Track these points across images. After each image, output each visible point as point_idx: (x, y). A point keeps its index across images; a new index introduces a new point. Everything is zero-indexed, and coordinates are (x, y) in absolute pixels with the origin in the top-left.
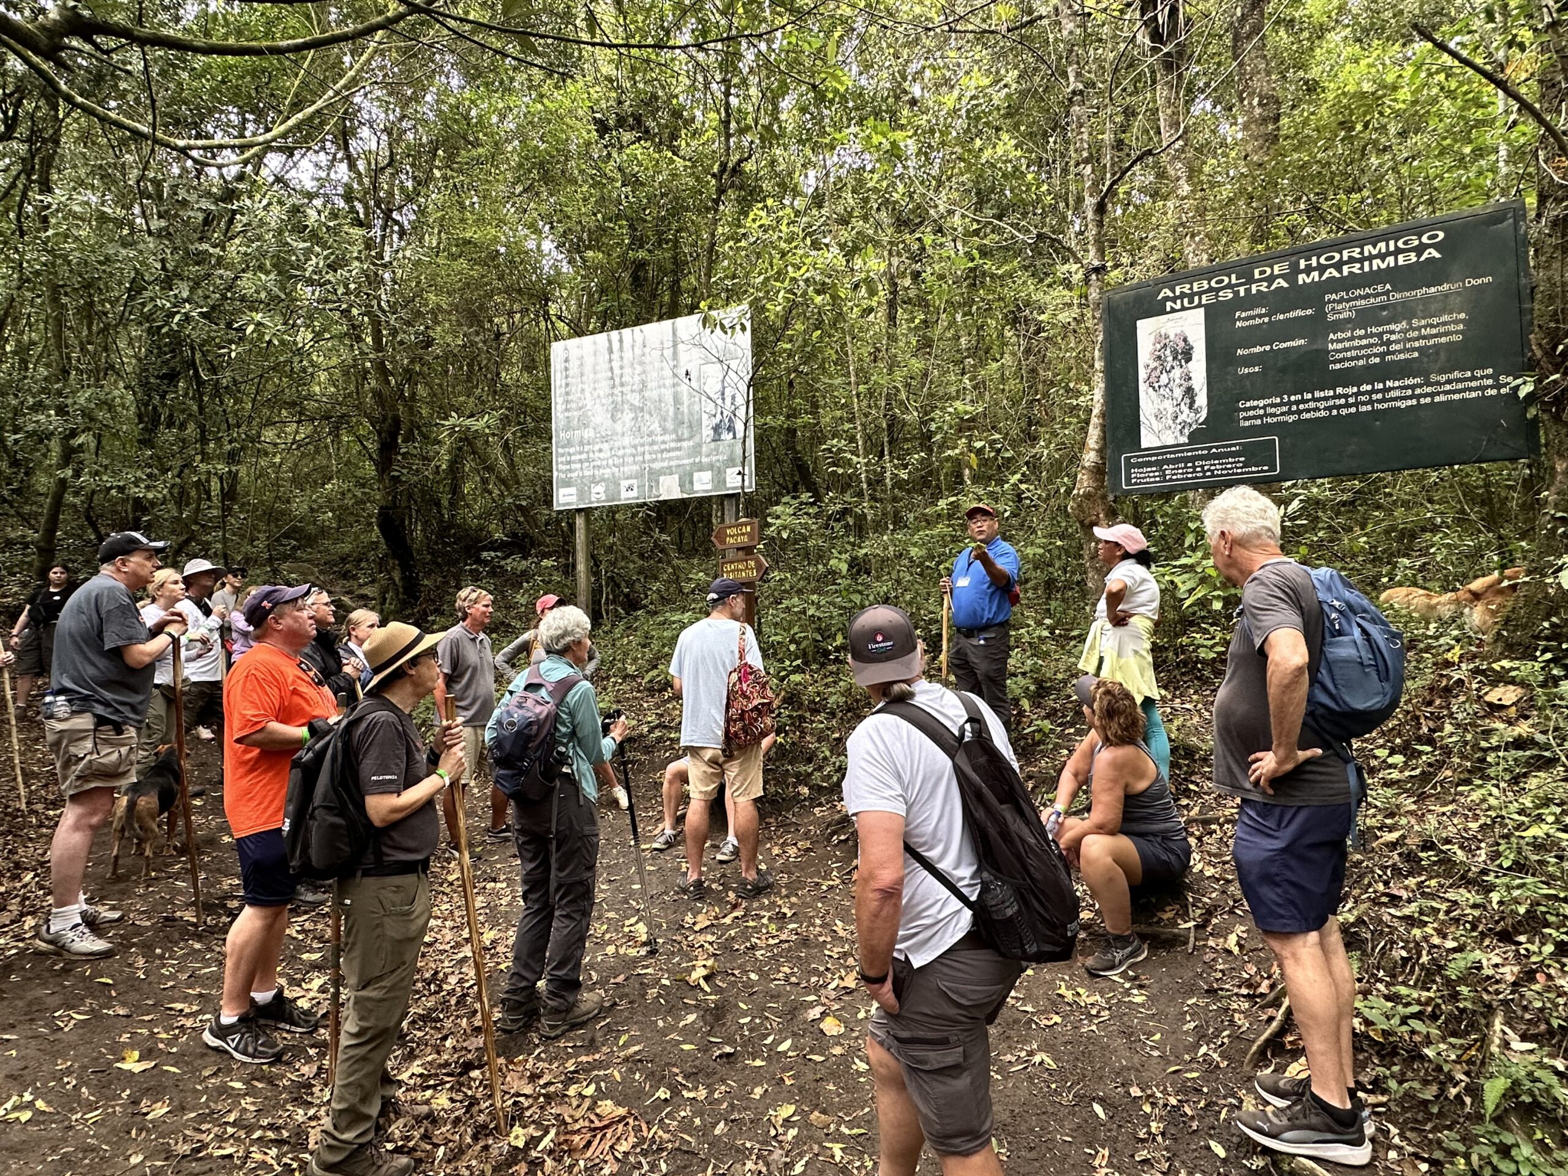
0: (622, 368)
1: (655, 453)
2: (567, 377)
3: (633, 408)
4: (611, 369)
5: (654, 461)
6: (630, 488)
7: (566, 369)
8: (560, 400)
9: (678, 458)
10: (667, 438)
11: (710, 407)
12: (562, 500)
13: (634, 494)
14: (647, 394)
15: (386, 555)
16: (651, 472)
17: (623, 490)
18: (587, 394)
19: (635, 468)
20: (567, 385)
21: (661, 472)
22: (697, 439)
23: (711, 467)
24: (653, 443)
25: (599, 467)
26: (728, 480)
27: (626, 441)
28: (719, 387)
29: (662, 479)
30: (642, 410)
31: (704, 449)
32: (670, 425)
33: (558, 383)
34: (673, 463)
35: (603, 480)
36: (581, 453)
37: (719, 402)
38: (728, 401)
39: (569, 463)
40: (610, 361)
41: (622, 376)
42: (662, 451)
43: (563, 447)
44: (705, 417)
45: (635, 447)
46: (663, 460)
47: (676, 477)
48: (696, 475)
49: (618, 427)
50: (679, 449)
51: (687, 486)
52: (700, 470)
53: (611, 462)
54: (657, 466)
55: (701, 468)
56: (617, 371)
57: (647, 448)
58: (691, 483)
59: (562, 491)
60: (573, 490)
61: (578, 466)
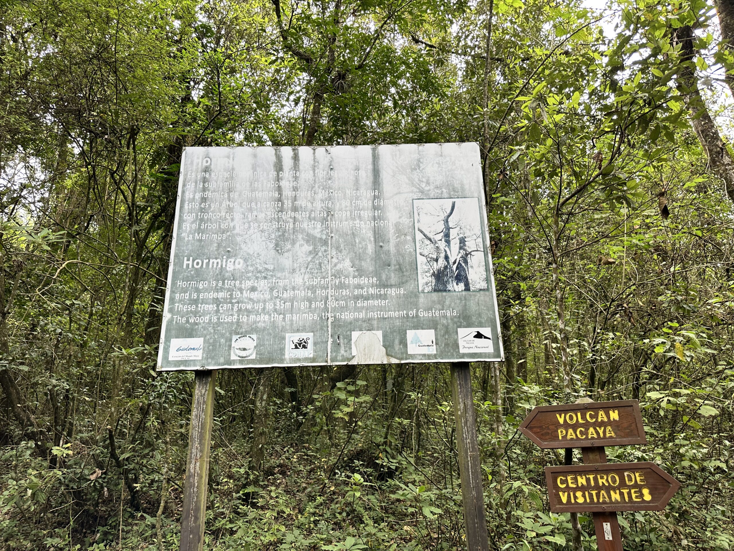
0: (295, 189)
1: (346, 299)
2: (204, 190)
3: (310, 239)
4: (279, 189)
5: (342, 309)
6: (302, 345)
7: (205, 180)
8: (189, 218)
9: (381, 309)
10: (364, 281)
11: (429, 249)
12: (174, 356)
13: (308, 353)
14: (333, 225)
16: (337, 324)
17: (289, 346)
18: (238, 216)
19: (311, 317)
20: (204, 200)
21: (353, 325)
22: (410, 286)
23: (433, 324)
24: (341, 286)
25: (249, 312)
26: (461, 343)
27: (298, 280)
28: (441, 226)
29: (355, 335)
30: (325, 243)
31: (422, 300)
32: (368, 265)
33: (188, 195)
34: (375, 315)
35: (253, 329)
36: (217, 290)
37: (442, 245)
38: (455, 245)
39: (195, 302)
40: (278, 179)
41: (295, 199)
42: (357, 298)
43: (186, 279)
44: (421, 260)
45: (313, 289)
46: (357, 309)
47: (379, 334)
48: (411, 334)
49: (286, 261)
50: (384, 297)
51: (397, 347)
52: (416, 327)
53: (269, 306)
54: (347, 316)
55: (418, 325)
56: (287, 193)
57: (331, 292)
58: (404, 343)
59: (175, 343)
60: (197, 342)
61: (212, 307)
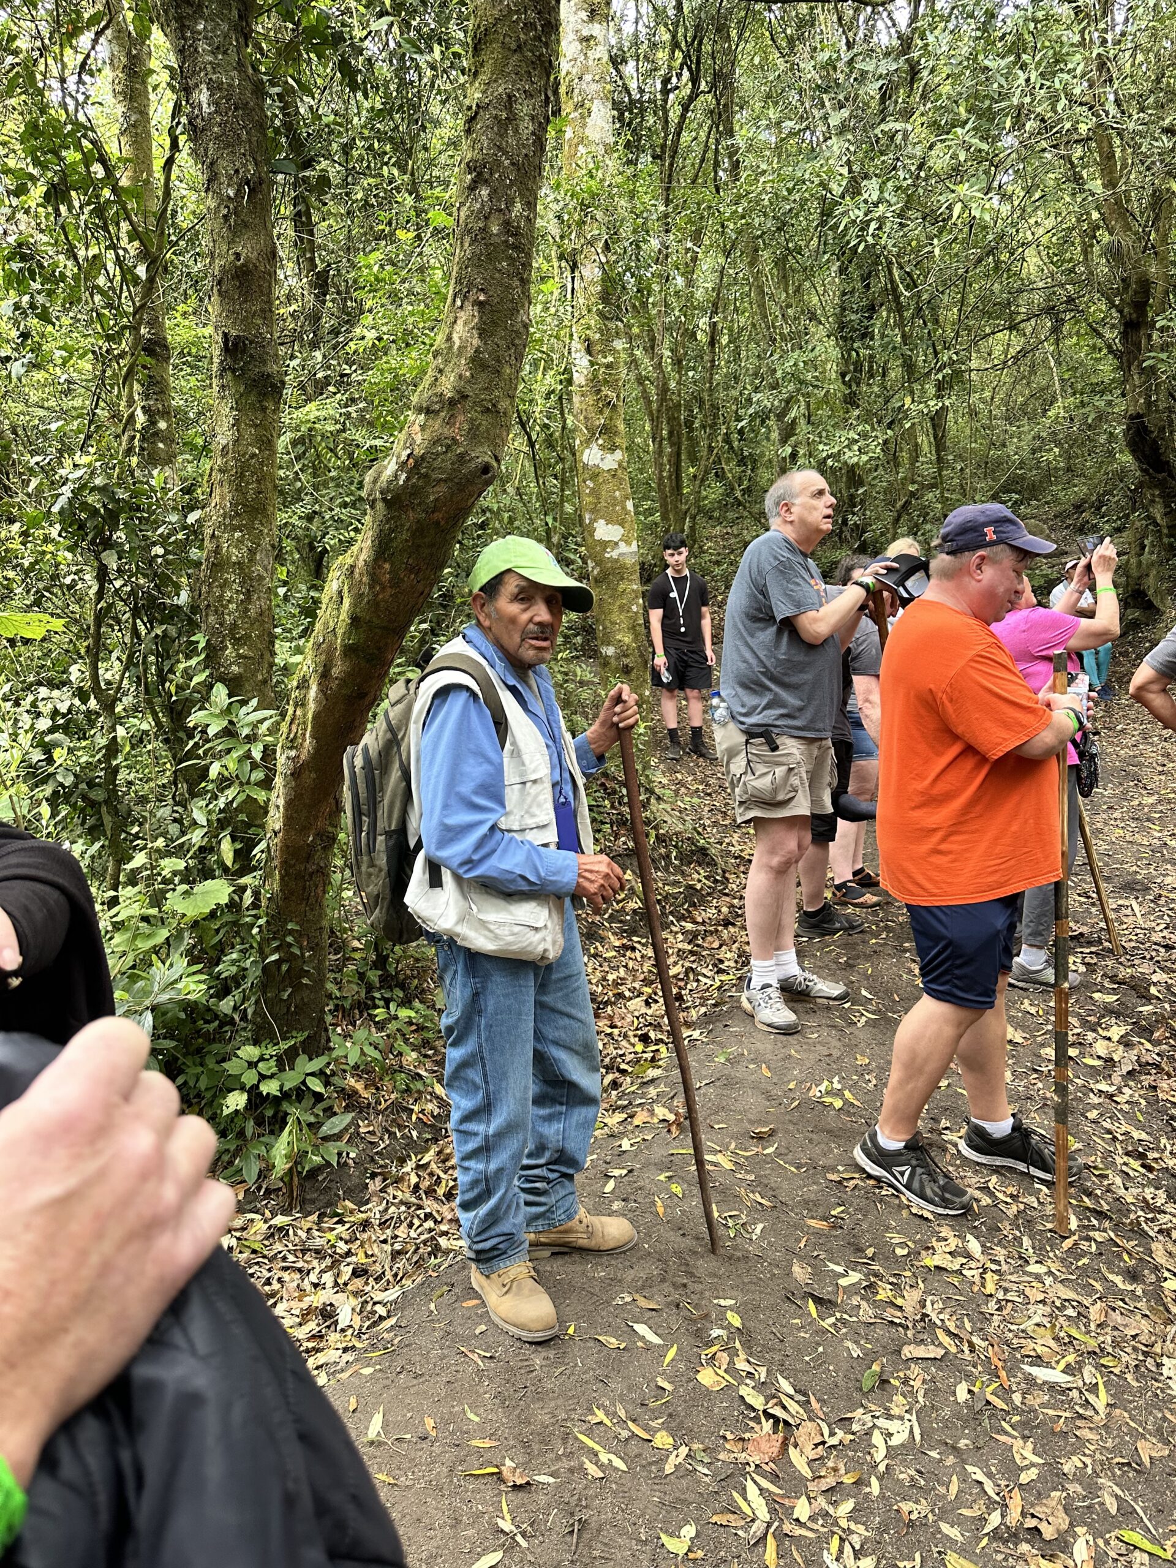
15: (1141, 485)
